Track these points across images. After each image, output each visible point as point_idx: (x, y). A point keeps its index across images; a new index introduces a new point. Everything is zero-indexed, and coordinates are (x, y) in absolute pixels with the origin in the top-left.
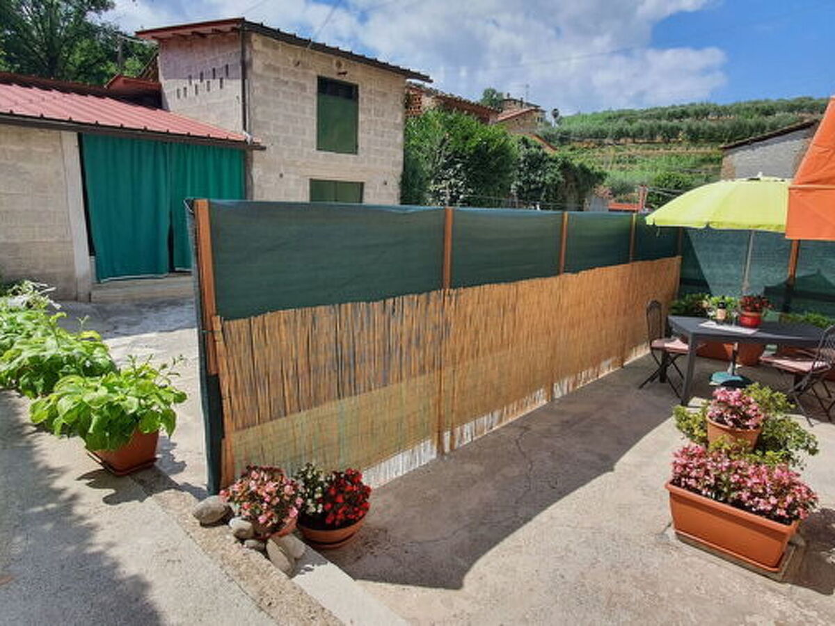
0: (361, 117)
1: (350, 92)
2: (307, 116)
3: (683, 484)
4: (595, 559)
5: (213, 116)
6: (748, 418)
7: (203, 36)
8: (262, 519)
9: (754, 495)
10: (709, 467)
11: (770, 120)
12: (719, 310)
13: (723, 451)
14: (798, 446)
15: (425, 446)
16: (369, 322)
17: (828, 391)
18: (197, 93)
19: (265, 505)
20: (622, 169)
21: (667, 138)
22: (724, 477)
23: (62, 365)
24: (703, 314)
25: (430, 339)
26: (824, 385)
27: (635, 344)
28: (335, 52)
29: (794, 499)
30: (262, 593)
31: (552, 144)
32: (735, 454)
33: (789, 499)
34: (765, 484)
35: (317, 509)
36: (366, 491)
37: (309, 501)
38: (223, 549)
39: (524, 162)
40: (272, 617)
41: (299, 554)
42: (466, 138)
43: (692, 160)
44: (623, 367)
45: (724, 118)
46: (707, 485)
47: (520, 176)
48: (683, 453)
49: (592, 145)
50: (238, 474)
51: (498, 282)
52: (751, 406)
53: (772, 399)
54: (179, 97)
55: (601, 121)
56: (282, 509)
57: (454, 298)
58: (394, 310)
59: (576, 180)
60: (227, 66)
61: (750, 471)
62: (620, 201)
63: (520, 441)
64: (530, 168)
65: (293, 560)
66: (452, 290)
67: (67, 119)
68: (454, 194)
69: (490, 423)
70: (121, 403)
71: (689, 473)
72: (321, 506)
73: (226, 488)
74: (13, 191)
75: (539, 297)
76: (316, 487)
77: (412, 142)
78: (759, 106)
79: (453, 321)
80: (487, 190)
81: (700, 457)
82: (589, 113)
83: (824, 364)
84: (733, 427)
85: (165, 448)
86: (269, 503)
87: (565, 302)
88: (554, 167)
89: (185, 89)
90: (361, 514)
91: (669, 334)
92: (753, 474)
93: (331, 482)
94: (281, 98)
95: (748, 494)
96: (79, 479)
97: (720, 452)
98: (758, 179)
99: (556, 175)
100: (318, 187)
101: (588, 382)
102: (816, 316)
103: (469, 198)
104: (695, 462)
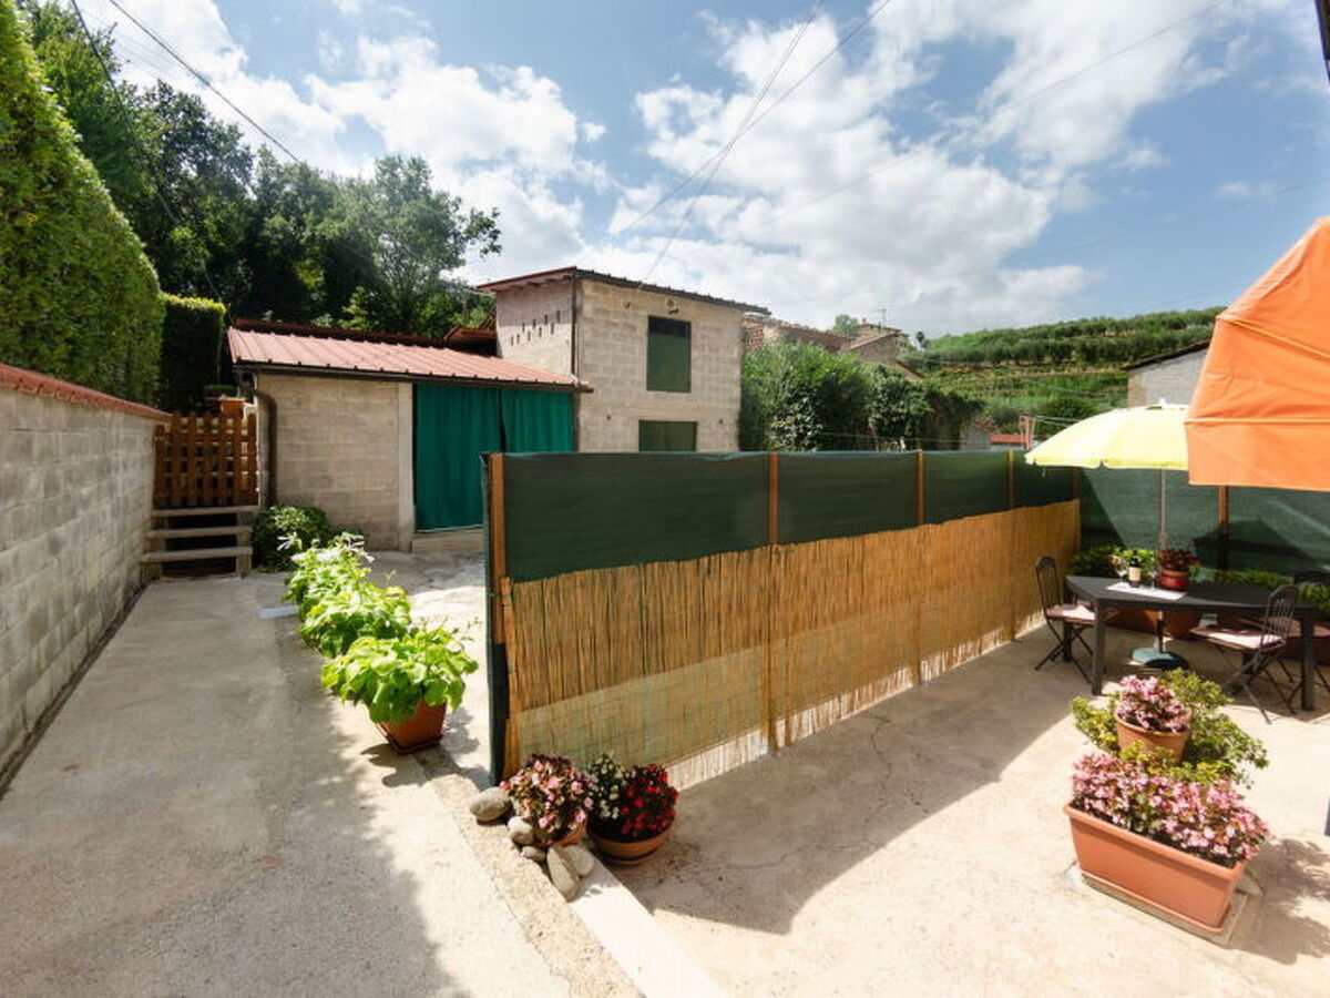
0: (695, 354)
1: (681, 330)
2: (637, 356)
3: (1087, 807)
4: (970, 906)
5: (542, 361)
6: (1168, 717)
7: (537, 285)
8: (543, 822)
9: (1182, 825)
10: (1120, 785)
11: (1179, 334)
12: (1132, 569)
13: (1139, 762)
14: (1240, 756)
15: (752, 738)
16: (680, 584)
17: (1288, 674)
18: (529, 339)
19: (548, 804)
20: (1006, 395)
21: (1057, 359)
22: (1141, 799)
23: (361, 624)
24: (1110, 573)
25: (754, 604)
26: (1283, 666)
27: (1028, 611)
28: (668, 291)
29: (1237, 832)
30: (532, 917)
31: (919, 371)
32: (1155, 767)
33: (1230, 831)
34: (1197, 810)
35: (612, 814)
36: (672, 795)
37: (603, 802)
38: (497, 855)
39: (883, 392)
40: (540, 952)
41: (585, 871)
42: (813, 370)
43: (1091, 382)
44: (1013, 640)
45: (1125, 333)
46: (1119, 809)
47: (878, 408)
48: (1085, 763)
49: (967, 369)
50: (523, 764)
51: (839, 536)
52: (1172, 701)
53: (1202, 691)
54: (512, 343)
55: (974, 343)
56: (567, 811)
57: (783, 555)
58: (709, 572)
59: (947, 409)
60: (558, 313)
61: (1176, 791)
62: (1007, 432)
63: (875, 737)
64: (890, 399)
65: (577, 878)
66: (780, 548)
67: (403, 371)
68: (801, 431)
69: (834, 709)
70: (408, 671)
71: (1094, 792)
72: (616, 810)
73: (507, 780)
74: (350, 441)
75: (893, 553)
76: (610, 786)
77: (752, 376)
78: (1164, 318)
79: (782, 582)
80: (839, 426)
81: (1109, 770)
82: (960, 335)
83: (1276, 638)
84: (1149, 729)
85: (461, 721)
86: (552, 803)
87: (928, 558)
88: (918, 397)
89: (518, 336)
90: (664, 824)
91: (1070, 598)
92: (1180, 796)
93: (630, 780)
94: (610, 340)
95: (1175, 824)
96: (363, 753)
97: (1135, 764)
98: (1160, 408)
99: (924, 406)
100: (648, 430)
101: (968, 660)
102: (1262, 574)
103: (817, 435)
104: (1101, 778)
